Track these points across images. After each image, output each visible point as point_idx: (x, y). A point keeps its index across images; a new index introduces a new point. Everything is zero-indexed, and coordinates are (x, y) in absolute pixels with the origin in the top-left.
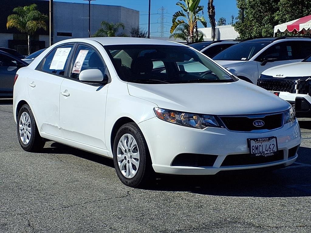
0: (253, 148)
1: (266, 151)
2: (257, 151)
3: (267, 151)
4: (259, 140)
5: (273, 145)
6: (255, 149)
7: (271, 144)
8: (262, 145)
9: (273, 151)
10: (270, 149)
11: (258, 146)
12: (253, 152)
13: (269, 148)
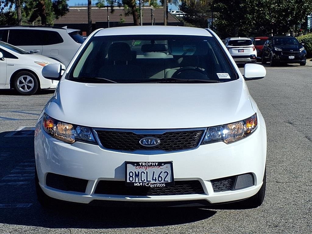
0: (131, 175)
1: (153, 180)
2: (137, 179)
3: (156, 180)
4: (142, 164)
5: (166, 173)
6: (134, 177)
7: (162, 172)
8: (147, 172)
9: (165, 181)
10: (160, 178)
11: (139, 172)
12: (131, 179)
13: (159, 176)
